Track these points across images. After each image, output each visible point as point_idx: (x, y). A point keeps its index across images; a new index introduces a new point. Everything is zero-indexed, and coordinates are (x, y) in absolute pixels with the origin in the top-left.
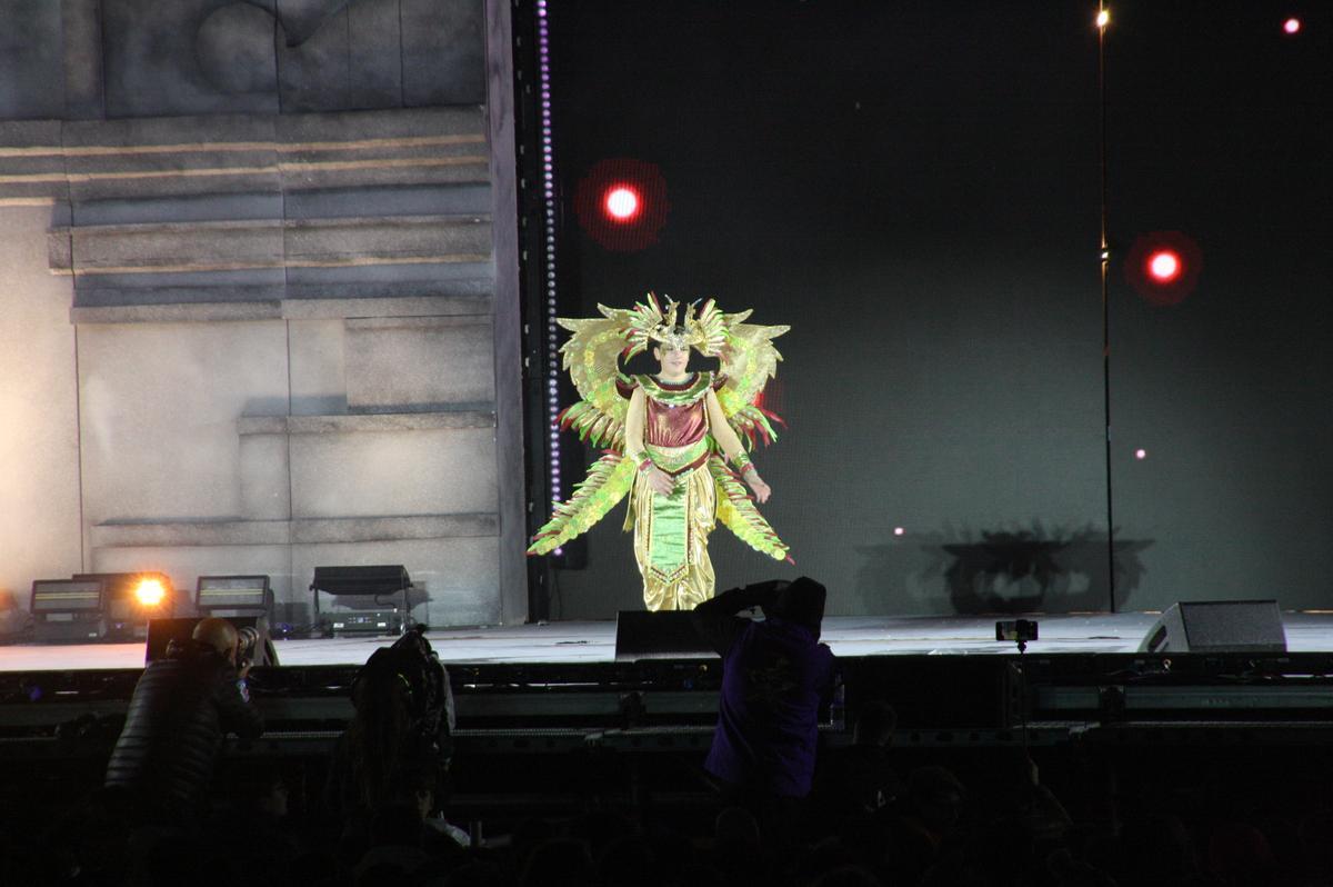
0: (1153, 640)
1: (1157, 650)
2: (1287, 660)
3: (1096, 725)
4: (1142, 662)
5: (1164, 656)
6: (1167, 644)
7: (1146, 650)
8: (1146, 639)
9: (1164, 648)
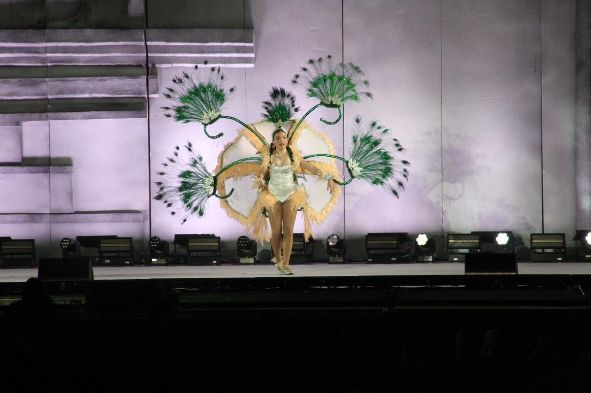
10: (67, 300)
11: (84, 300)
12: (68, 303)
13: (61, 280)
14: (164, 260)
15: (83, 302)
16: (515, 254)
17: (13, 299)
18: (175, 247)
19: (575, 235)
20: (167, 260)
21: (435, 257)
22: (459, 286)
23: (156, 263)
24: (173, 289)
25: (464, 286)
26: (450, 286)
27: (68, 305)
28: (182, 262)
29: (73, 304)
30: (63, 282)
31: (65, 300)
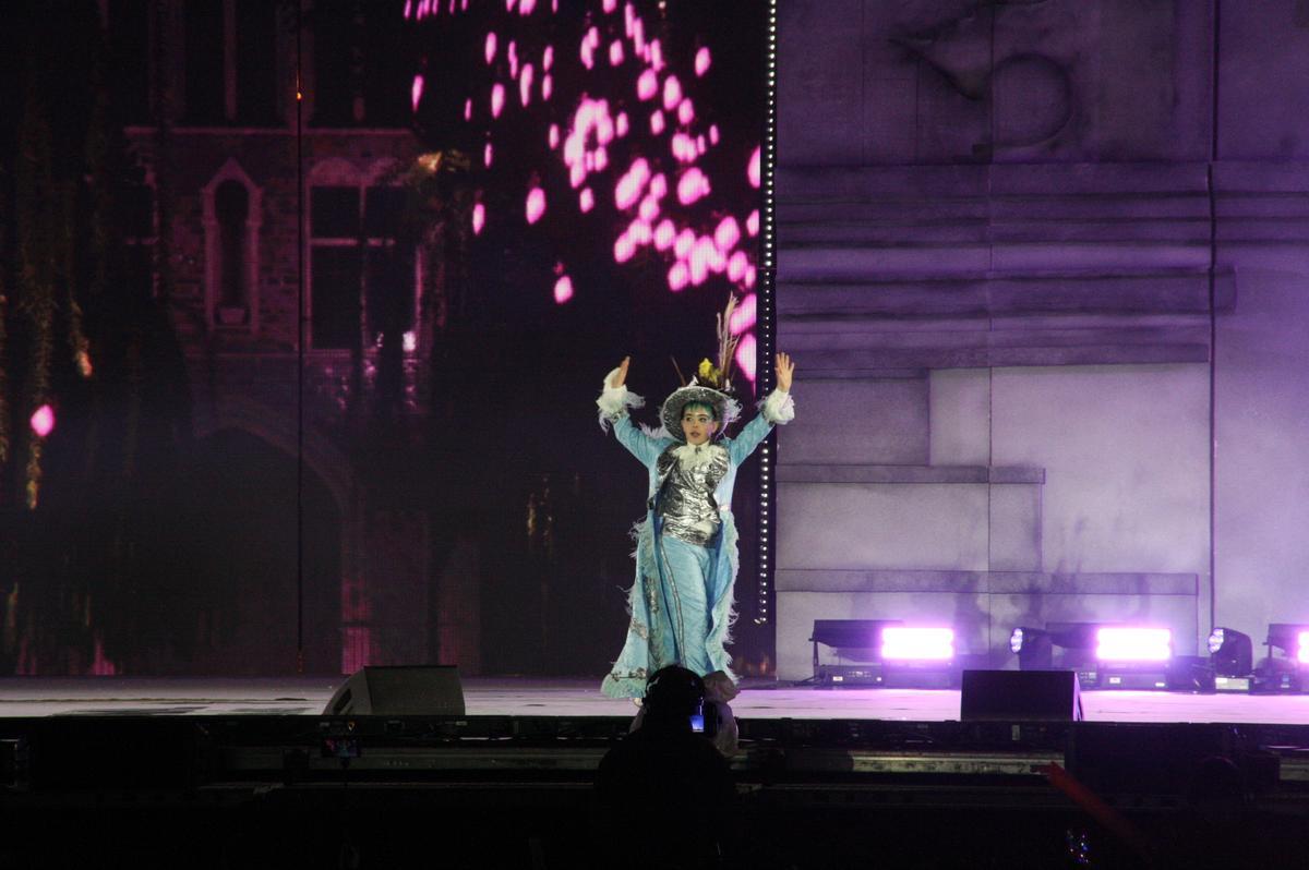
0: (337, 704)
1: (342, 713)
2: (465, 723)
3: (279, 786)
4: (327, 724)
5: (347, 718)
6: (352, 708)
7: (331, 713)
8: (331, 701)
9: (349, 710)
10: (1024, 765)
12: (1027, 770)
13: (1011, 720)
14: (1244, 681)
17: (907, 759)
18: (1270, 653)
20: (1251, 683)
23: (1226, 688)
24: (1263, 747)
27: (1027, 775)
28: (1287, 686)
29: (1038, 773)
30: (1016, 723)
31: (1018, 764)
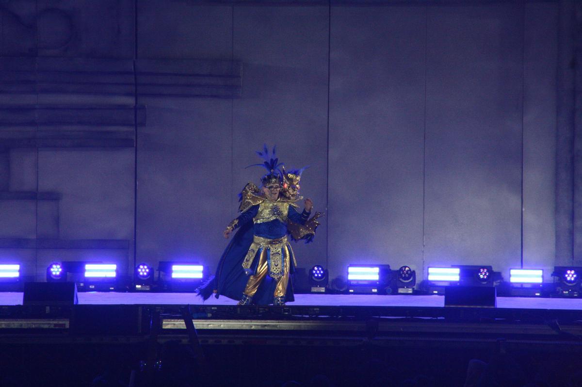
10: (51, 324)
11: (68, 325)
12: (52, 327)
13: (46, 304)
14: (148, 287)
15: (67, 326)
16: (494, 288)
18: (159, 275)
19: (553, 271)
20: (151, 287)
21: (415, 289)
22: (439, 318)
23: (140, 289)
25: (444, 318)
26: (429, 318)
27: (52, 329)
28: (166, 288)
29: (57, 328)
30: (48, 306)
31: (49, 323)
